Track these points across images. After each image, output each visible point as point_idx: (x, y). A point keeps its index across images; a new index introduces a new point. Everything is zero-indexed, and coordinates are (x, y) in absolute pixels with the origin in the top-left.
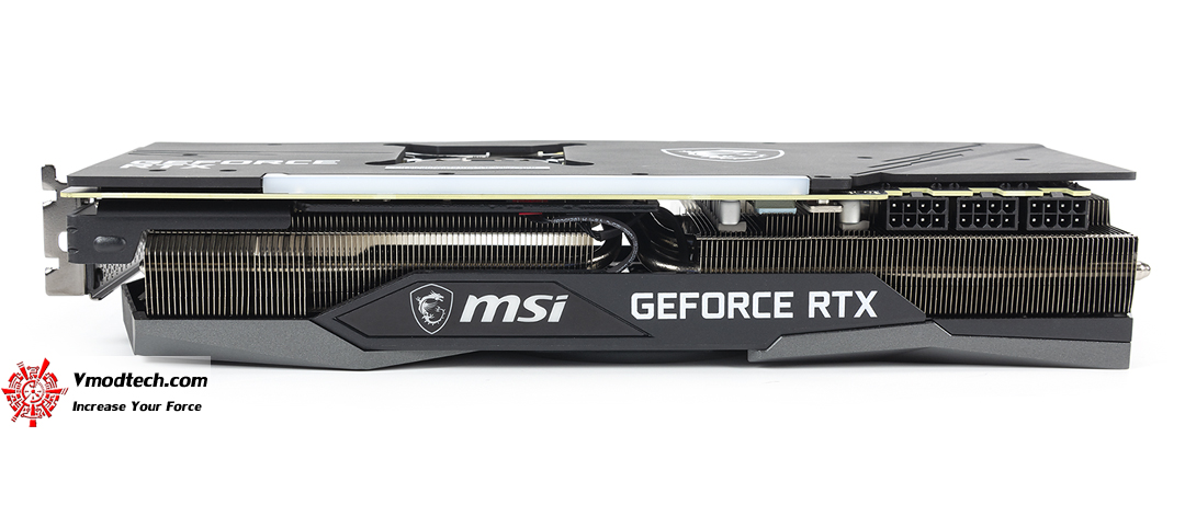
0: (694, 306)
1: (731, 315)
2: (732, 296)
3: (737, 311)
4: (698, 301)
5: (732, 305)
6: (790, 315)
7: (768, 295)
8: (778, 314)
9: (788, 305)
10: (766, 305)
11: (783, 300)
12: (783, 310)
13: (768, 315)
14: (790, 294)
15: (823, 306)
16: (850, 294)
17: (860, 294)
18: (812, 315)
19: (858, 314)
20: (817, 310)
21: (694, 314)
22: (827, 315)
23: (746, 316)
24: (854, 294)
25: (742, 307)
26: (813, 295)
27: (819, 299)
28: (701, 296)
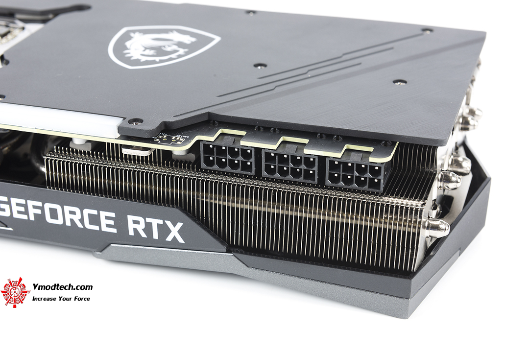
0: (39, 212)
1: (68, 224)
2: (67, 209)
3: (72, 221)
4: (42, 209)
5: (68, 217)
6: (114, 231)
7: (95, 212)
8: (104, 229)
9: (112, 222)
10: (95, 220)
11: (107, 218)
12: (108, 226)
13: (96, 228)
14: (113, 215)
15: (141, 228)
16: (161, 222)
17: (169, 223)
18: (131, 233)
19: (169, 239)
20: (135, 230)
21: (40, 218)
22: (144, 235)
23: (80, 225)
24: (164, 222)
25: (77, 218)
26: (131, 218)
27: (137, 222)
28: (43, 205)
